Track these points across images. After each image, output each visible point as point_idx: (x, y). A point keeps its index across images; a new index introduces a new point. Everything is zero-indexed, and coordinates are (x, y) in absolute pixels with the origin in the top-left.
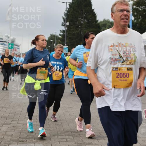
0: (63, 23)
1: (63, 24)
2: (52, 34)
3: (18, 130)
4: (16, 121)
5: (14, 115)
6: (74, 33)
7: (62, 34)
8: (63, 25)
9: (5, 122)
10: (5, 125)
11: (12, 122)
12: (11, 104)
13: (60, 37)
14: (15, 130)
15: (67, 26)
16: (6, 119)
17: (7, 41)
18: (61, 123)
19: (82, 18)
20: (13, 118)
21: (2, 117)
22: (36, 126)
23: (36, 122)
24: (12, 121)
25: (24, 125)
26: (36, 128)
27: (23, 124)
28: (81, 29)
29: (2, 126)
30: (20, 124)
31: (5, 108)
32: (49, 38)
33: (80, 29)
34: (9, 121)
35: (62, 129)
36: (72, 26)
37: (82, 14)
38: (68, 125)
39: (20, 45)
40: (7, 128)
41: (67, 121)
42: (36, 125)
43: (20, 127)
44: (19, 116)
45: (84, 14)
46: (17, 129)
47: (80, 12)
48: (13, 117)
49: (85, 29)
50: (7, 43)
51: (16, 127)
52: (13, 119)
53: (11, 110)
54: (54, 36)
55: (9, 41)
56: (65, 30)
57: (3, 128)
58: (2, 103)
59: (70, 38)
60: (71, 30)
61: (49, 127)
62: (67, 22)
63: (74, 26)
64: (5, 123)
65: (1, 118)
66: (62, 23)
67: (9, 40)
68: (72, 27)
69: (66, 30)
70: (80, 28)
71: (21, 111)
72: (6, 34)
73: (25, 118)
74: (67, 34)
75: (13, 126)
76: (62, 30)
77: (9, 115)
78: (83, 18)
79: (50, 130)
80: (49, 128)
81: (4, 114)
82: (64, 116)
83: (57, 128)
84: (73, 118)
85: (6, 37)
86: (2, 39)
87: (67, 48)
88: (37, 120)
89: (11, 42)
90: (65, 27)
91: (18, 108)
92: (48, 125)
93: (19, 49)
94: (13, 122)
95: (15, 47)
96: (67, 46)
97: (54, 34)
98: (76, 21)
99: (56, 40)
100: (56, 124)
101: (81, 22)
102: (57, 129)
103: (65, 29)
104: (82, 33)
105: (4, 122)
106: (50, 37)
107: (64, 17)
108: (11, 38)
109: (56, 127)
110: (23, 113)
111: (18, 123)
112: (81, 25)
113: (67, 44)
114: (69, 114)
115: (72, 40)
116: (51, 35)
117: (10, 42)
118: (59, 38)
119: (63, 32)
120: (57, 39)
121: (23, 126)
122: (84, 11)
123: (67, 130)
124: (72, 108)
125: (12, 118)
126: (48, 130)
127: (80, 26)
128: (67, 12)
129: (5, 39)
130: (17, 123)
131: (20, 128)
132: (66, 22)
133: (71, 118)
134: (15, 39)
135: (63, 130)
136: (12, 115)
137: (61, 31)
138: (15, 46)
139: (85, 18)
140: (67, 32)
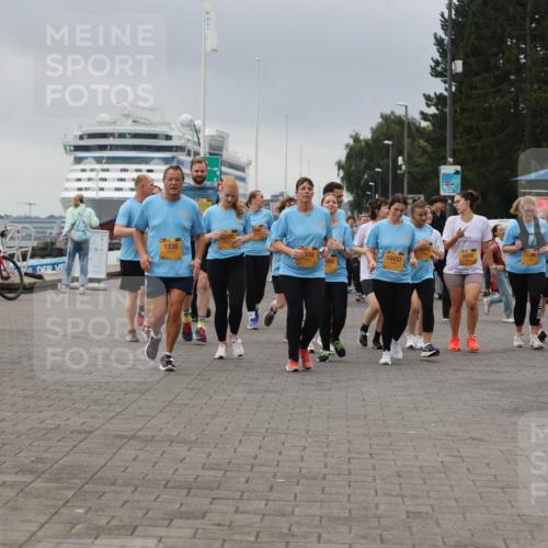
0: (437, 63)
1: (439, 69)
2: (388, 112)
3: (241, 541)
4: (231, 502)
5: (221, 473)
6: (486, 105)
7: (433, 110)
8: (436, 73)
9: (182, 504)
10: (181, 518)
11: (212, 507)
12: (207, 424)
13: (424, 124)
14: (224, 541)
15: (455, 77)
16: (188, 494)
17: (190, 146)
18: (433, 510)
19: (522, 39)
20: (218, 488)
21: (168, 482)
22: (321, 521)
23: (318, 504)
24: (214, 499)
25: (266, 517)
26: (319, 530)
27: (264, 515)
28: (520, 90)
29: (167, 522)
30: (247, 512)
31: (185, 442)
32: (374, 131)
33: (513, 89)
34: (199, 502)
35: (435, 535)
36: (477, 74)
37: (524, 18)
38: (464, 514)
39: (249, 164)
40: (191, 532)
41: (456, 499)
42: (321, 517)
43: (248, 529)
44: (243, 480)
45: (533, 20)
46: (237, 537)
47: (511, 9)
48: (215, 485)
49: (535, 86)
50: (189, 154)
51: (230, 526)
52: (217, 493)
53: (207, 451)
54: (399, 121)
55: (196, 148)
56: (445, 93)
57: (173, 532)
58: (168, 423)
59: (469, 130)
60: (474, 92)
61: (376, 528)
62: (453, 59)
63: (487, 75)
64: (183, 509)
65: (165, 486)
66: (433, 64)
67: (199, 144)
68: (477, 79)
69: (453, 95)
70: (512, 83)
71: (255, 458)
72: (186, 117)
73: (271, 489)
74: (455, 111)
75: (219, 525)
76: (433, 95)
77: (198, 476)
78: (528, 40)
79: (382, 541)
80: (379, 532)
81: (176, 470)
82: (443, 475)
83: (415, 529)
84: (487, 487)
85: (185, 130)
86: (168, 138)
87: (457, 172)
88: (323, 496)
89: (207, 150)
90: (445, 82)
91: (240, 442)
92: (375, 516)
93: (243, 180)
94: (217, 507)
95: (226, 174)
96: (458, 168)
97: (400, 112)
98: (496, 55)
99: (406, 141)
100: (408, 512)
101: (518, 59)
102: (411, 534)
103: (446, 90)
104: (522, 105)
105: (178, 506)
106: (380, 126)
107: (441, 34)
108: (209, 131)
109: (410, 527)
110: (260, 465)
111: (241, 509)
112: (520, 68)
113: (454, 156)
114: (468, 470)
115: (479, 138)
116: (385, 118)
117: (203, 151)
118: (421, 132)
119: (436, 105)
120: (411, 136)
121: (262, 520)
122: (529, 8)
123: (457, 539)
124: (480, 440)
125: (212, 489)
126: (374, 540)
127: (512, 77)
128: (453, 12)
129: (180, 138)
130: (233, 509)
131: (248, 534)
132: (449, 57)
133: (478, 484)
134: (228, 136)
135: (439, 538)
136: (212, 473)
137: (428, 98)
138: (224, 169)
139: (536, 38)
140: (454, 102)
